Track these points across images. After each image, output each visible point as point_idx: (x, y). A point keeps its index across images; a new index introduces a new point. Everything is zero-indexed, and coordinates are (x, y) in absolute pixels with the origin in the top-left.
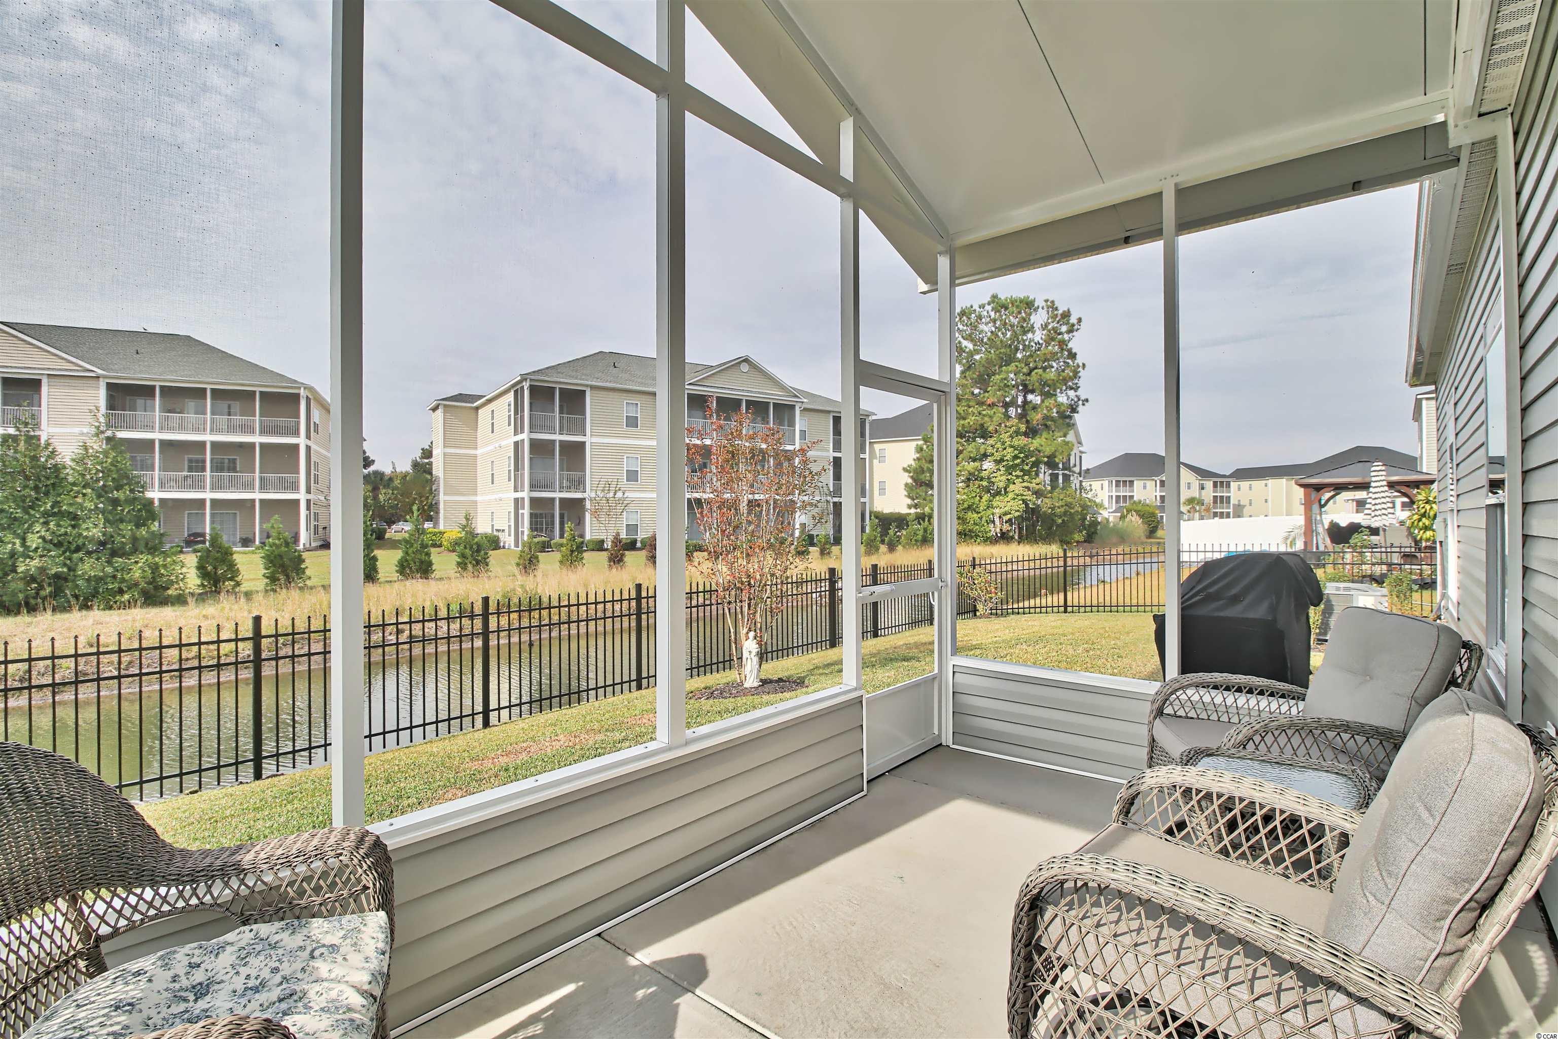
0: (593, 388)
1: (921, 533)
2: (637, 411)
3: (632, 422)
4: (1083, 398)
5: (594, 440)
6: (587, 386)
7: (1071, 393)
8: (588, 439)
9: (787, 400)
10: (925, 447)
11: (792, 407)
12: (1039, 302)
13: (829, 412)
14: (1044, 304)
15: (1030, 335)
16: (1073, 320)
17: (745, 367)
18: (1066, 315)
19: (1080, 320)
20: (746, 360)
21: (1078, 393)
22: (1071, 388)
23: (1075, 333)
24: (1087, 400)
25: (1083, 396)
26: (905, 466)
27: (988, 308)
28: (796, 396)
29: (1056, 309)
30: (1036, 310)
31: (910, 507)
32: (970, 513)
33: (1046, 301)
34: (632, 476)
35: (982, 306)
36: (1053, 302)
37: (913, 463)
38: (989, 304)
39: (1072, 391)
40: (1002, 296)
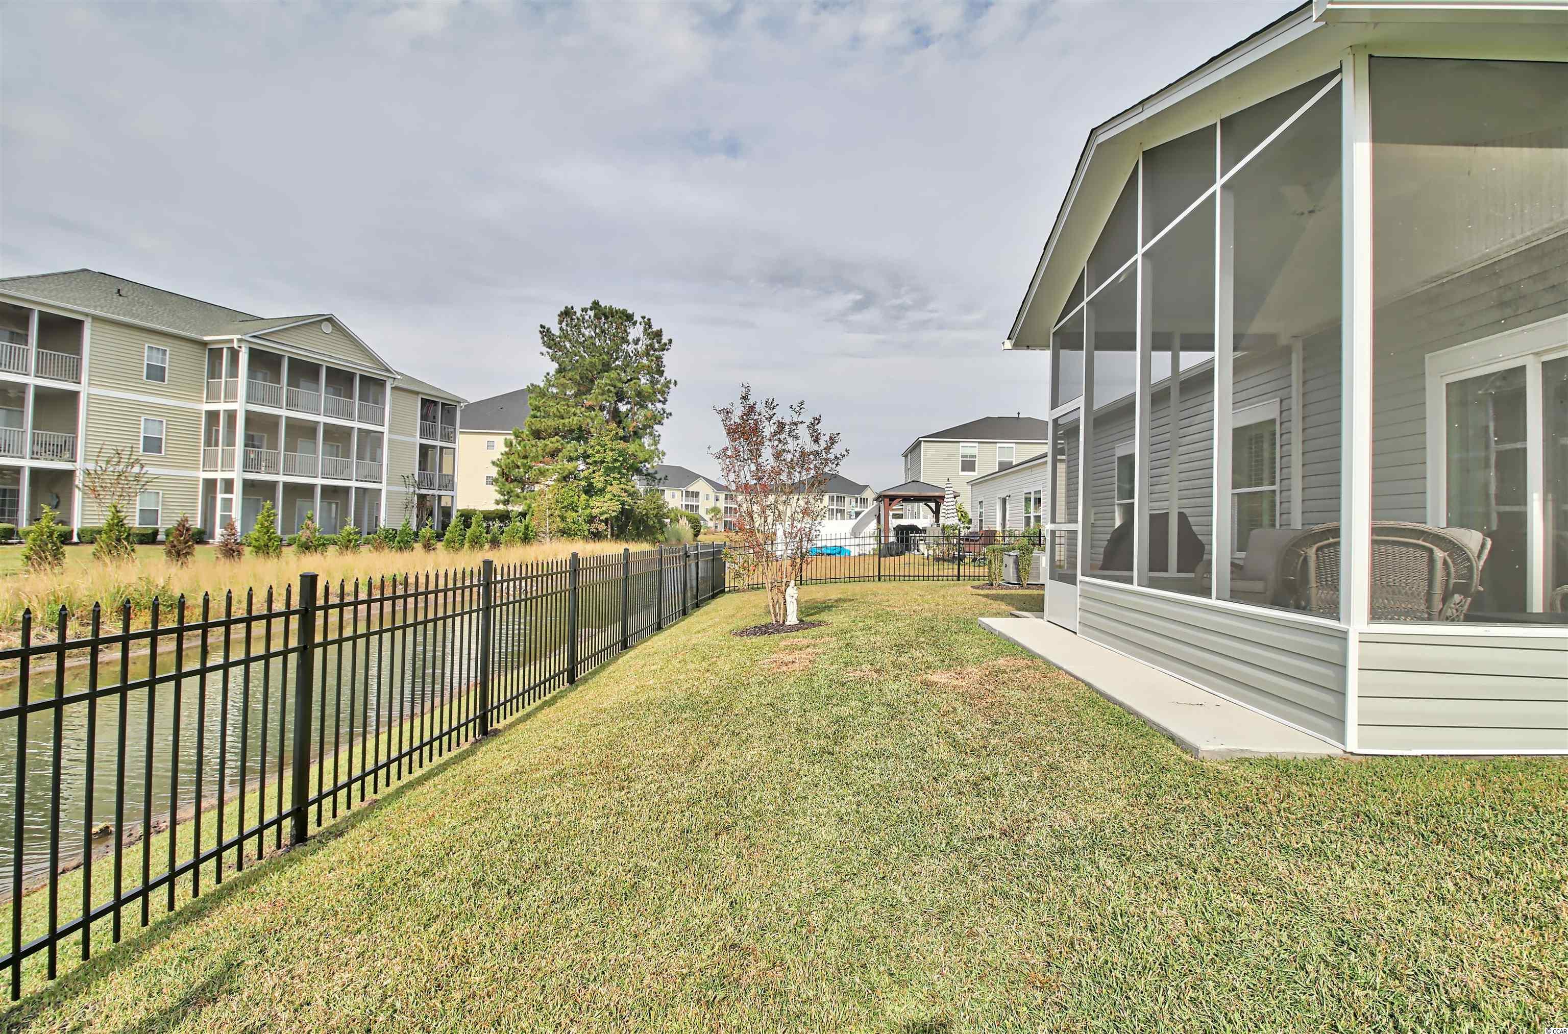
0: (95, 318)
1: (522, 529)
2: (163, 361)
3: (156, 373)
4: (667, 412)
5: (95, 391)
6: (87, 315)
7: (659, 406)
8: (84, 389)
9: (376, 373)
10: (514, 441)
11: (381, 383)
12: (637, 318)
13: (417, 393)
14: (641, 320)
15: (625, 346)
16: (665, 340)
17: (327, 328)
18: (659, 334)
19: (670, 341)
20: (330, 320)
21: (664, 407)
22: (660, 401)
23: (665, 352)
24: (671, 414)
25: (668, 407)
26: (495, 459)
27: (591, 313)
28: (388, 370)
29: (650, 327)
30: (635, 323)
31: (497, 503)
32: (569, 512)
33: (643, 318)
34: (153, 445)
35: (584, 310)
36: (649, 320)
37: (500, 457)
38: (591, 309)
39: (661, 404)
40: (603, 304)
